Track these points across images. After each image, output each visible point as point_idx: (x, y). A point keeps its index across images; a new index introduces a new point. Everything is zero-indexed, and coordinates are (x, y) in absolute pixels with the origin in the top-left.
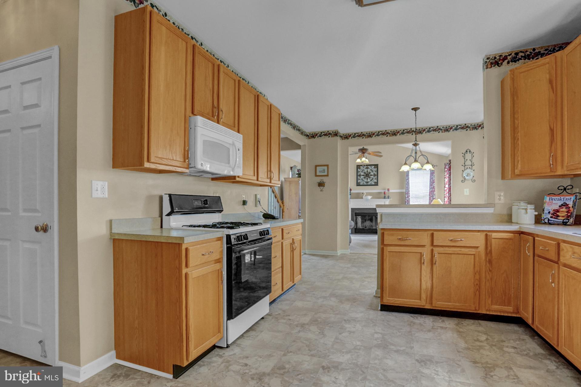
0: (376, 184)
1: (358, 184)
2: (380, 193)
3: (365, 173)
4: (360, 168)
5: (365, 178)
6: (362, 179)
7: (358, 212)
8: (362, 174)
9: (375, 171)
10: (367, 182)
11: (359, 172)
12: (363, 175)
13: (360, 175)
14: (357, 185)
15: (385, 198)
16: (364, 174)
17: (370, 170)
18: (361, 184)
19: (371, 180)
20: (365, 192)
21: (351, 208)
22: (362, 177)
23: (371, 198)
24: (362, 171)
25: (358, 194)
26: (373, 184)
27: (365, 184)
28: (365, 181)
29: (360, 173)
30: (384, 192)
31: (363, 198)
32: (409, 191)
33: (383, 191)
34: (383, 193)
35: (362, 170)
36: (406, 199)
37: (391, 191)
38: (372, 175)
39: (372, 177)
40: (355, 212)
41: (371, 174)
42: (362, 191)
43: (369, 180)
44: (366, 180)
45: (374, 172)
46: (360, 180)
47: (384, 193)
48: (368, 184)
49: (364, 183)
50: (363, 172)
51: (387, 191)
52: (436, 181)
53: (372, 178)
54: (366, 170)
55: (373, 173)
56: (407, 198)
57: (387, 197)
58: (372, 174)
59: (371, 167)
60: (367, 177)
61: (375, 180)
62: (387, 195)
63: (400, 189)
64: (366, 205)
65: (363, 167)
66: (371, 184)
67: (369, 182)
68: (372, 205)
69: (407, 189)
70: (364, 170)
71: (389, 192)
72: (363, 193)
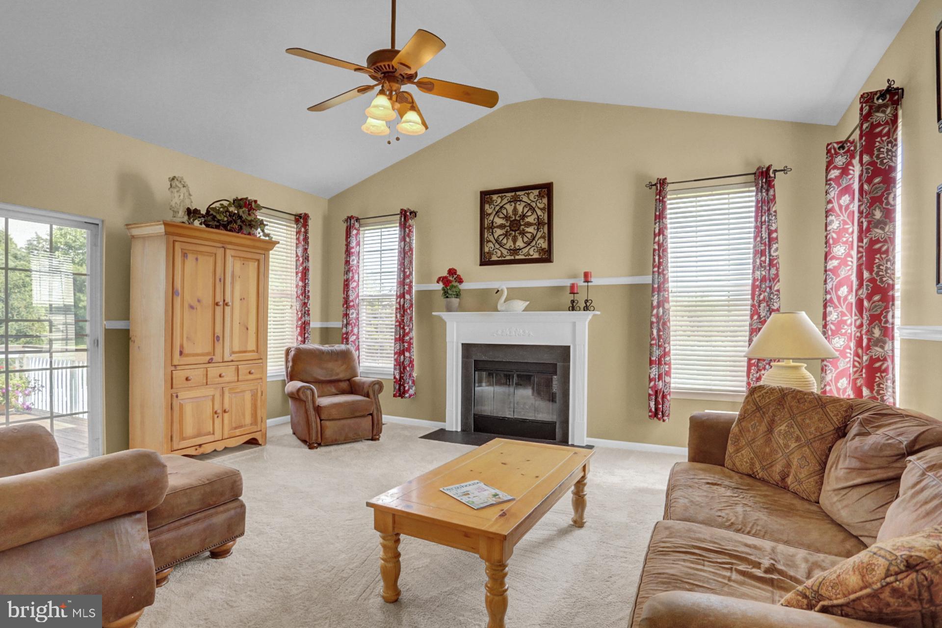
0: (546, 257)
1: (486, 261)
3: (506, 218)
4: (490, 202)
5: (506, 235)
6: (497, 242)
7: (484, 358)
8: (499, 221)
9: (541, 209)
10: (515, 251)
11: (490, 214)
12: (501, 226)
13: (492, 227)
14: (483, 263)
15: (574, 309)
16: (503, 222)
17: (523, 204)
18: (494, 258)
19: (528, 244)
20: (504, 286)
21: (462, 344)
22: (498, 232)
23: (526, 309)
24: (497, 213)
25: (484, 293)
26: (536, 256)
27: (508, 258)
28: (507, 246)
29: (491, 218)
30: (573, 287)
31: (499, 308)
32: (666, 281)
33: (568, 283)
34: (568, 291)
35: (497, 209)
36: (655, 312)
37: (595, 281)
38: (529, 224)
39: (531, 229)
40: (475, 358)
41: (527, 220)
42: (495, 285)
43: (520, 243)
44: (510, 244)
45: (539, 212)
46: (491, 245)
47: (574, 290)
48: (517, 257)
49: (505, 252)
50: (501, 215)
52: (782, 235)
53: (529, 235)
54: (510, 208)
55: (535, 216)
56: (658, 306)
57: (583, 305)
58: (531, 219)
59: (528, 194)
60: (513, 231)
61: (542, 243)
62: (581, 298)
63: (632, 275)
64: (508, 333)
65: (501, 197)
66: (527, 257)
67: (521, 249)
68: (531, 334)
69: (659, 273)
70: (505, 208)
71: (590, 284)
72: (498, 291)
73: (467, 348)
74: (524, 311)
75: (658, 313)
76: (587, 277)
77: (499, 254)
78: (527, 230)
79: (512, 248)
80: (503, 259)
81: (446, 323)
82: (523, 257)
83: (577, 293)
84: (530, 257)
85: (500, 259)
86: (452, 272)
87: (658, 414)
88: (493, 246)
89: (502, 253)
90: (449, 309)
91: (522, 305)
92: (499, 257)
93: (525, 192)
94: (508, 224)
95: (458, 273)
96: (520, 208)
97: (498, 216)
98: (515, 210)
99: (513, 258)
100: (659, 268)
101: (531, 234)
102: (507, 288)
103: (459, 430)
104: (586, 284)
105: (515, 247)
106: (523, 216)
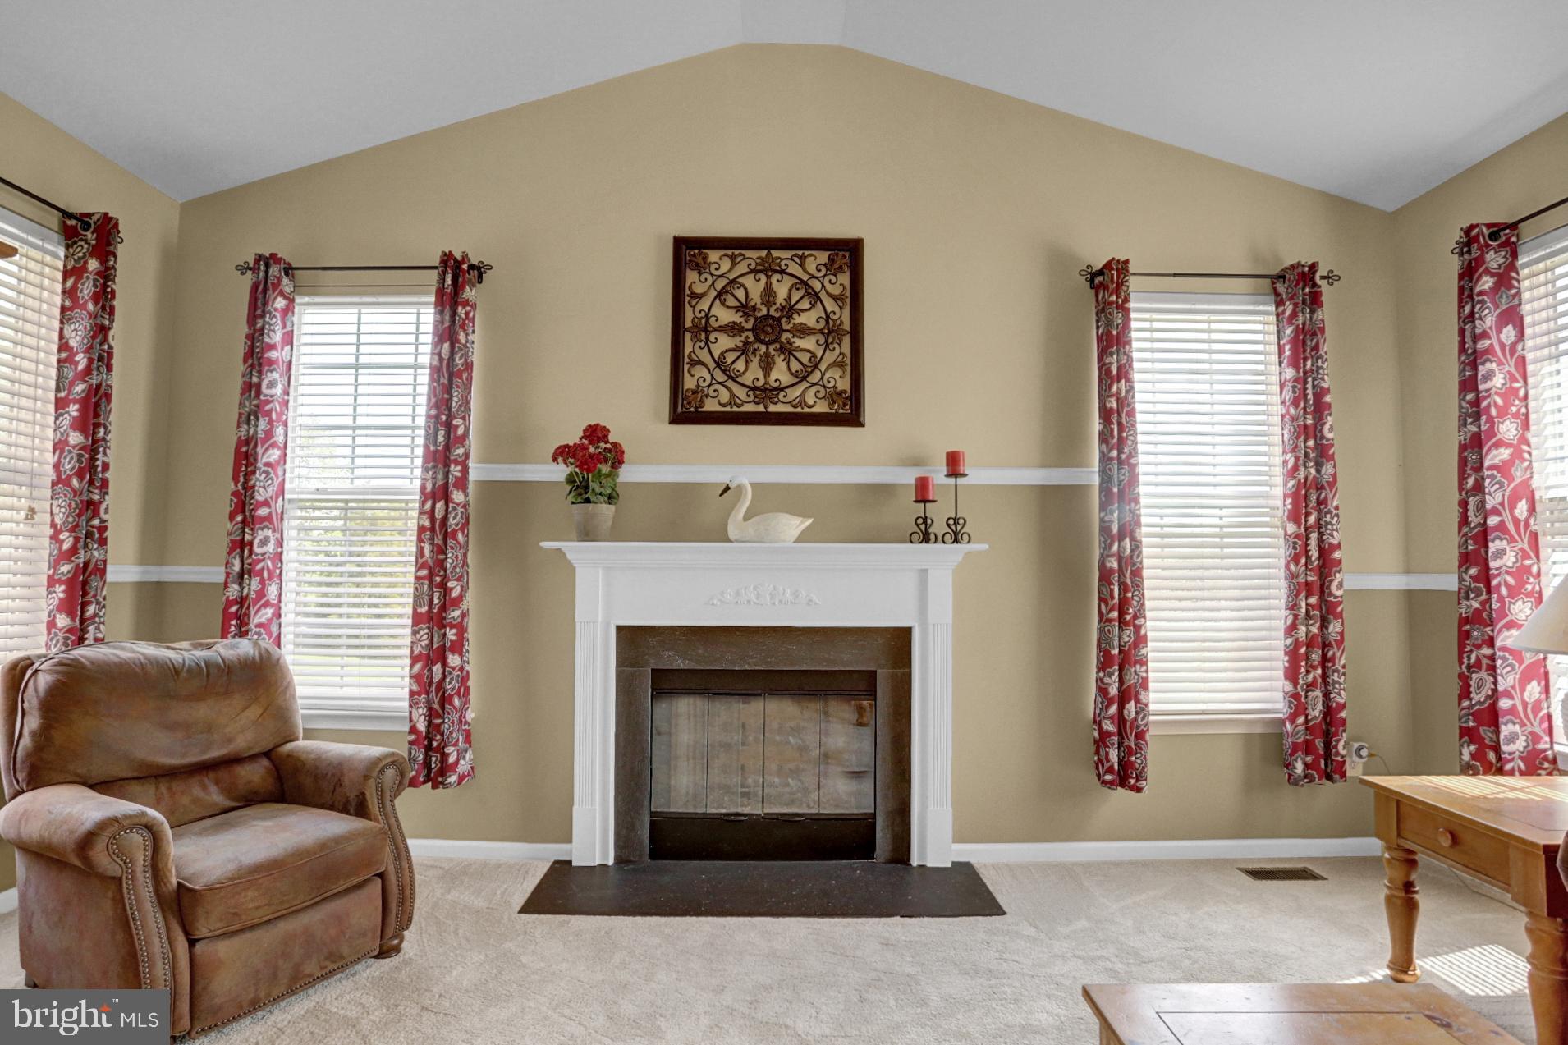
0: (847, 411)
1: (686, 411)
2: (880, 492)
3: (746, 309)
4: (701, 267)
5: (744, 350)
6: (718, 365)
7: (681, 664)
8: (724, 315)
9: (835, 298)
10: (766, 393)
11: (700, 296)
12: (731, 329)
13: (703, 329)
14: (677, 418)
15: (926, 538)
16: (737, 318)
17: (788, 282)
18: (711, 406)
19: (801, 377)
20: (744, 477)
21: (619, 628)
22: (723, 342)
23: (802, 538)
24: (719, 294)
25: (684, 493)
26: (821, 408)
27: (749, 408)
28: (748, 379)
29: (704, 305)
30: (922, 485)
31: (732, 532)
32: (1135, 479)
33: (906, 476)
34: (911, 495)
35: (720, 284)
36: (1115, 547)
37: (976, 475)
38: (804, 331)
39: (808, 343)
40: (653, 664)
41: (799, 319)
42: (718, 475)
43: (780, 374)
44: (753, 374)
45: (830, 305)
46: (700, 371)
47: (922, 493)
48: (772, 408)
49: (741, 393)
50: (731, 302)
51: (939, 476)
53: (805, 358)
54: (755, 287)
55: (818, 312)
56: (1121, 538)
57: (945, 528)
58: (809, 319)
59: (803, 258)
60: (762, 342)
61: (837, 377)
62: (939, 514)
63: (1043, 466)
64: (753, 598)
65: (733, 258)
66: (799, 410)
67: (782, 389)
68: (815, 599)
69: (1120, 462)
70: (742, 285)
71: (960, 481)
72: (727, 488)
73: (632, 639)
74: (797, 541)
75: (1121, 550)
76: (954, 463)
77: (725, 396)
78: (798, 343)
79: (760, 383)
80: (735, 409)
81: (574, 569)
82: (789, 409)
83: (934, 501)
84: (806, 410)
85: (728, 409)
86: (596, 433)
87: (1127, 776)
88: (708, 377)
89: (733, 395)
90: (587, 533)
91: (792, 526)
92: (724, 405)
93: (794, 252)
94: (749, 326)
95: (612, 438)
96: (782, 290)
97: (723, 303)
98: (768, 294)
99: (761, 408)
100: (1120, 452)
101: (809, 355)
102: (752, 484)
103: (611, 862)
104: (952, 481)
105: (766, 383)
106: (790, 310)
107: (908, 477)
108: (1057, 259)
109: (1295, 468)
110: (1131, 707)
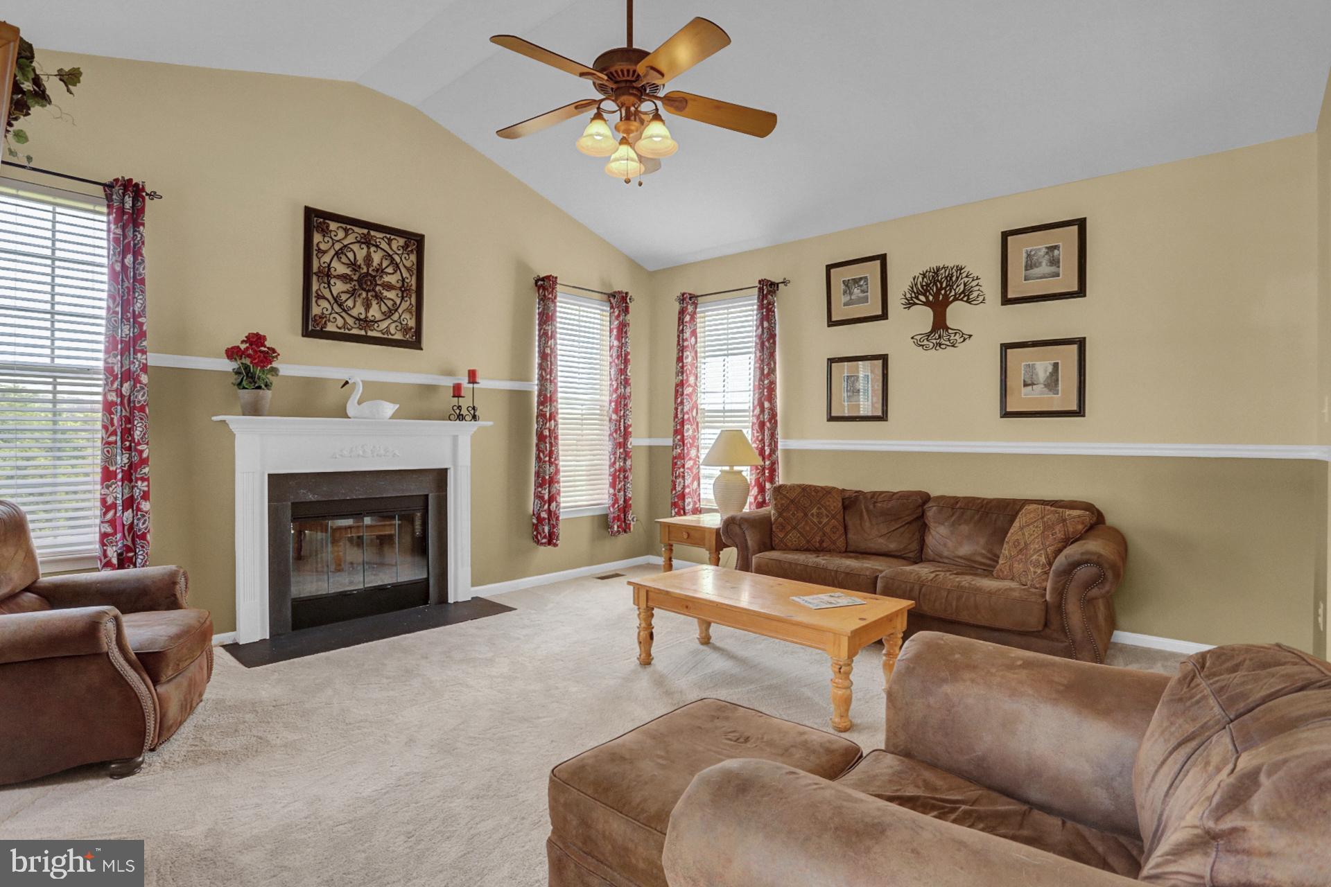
0: (413, 340)
1: (312, 328)
2: (430, 389)
3: (354, 265)
4: (325, 231)
5: (353, 293)
6: (336, 301)
7: (311, 498)
8: (338, 268)
9: (407, 269)
10: (365, 323)
11: (322, 252)
12: (344, 278)
14: (307, 333)
15: (461, 417)
16: (348, 271)
17: (381, 254)
18: (331, 328)
19: (388, 314)
21: (270, 476)
22: (339, 286)
24: (337, 253)
25: (311, 386)
26: (398, 336)
27: (354, 331)
28: (354, 312)
29: (325, 258)
30: (456, 388)
31: (350, 412)
33: (446, 382)
34: (450, 393)
35: (338, 246)
36: (548, 425)
37: (483, 383)
38: (389, 287)
39: (391, 294)
40: (292, 498)
41: (387, 279)
42: (340, 374)
43: (375, 312)
44: (359, 310)
45: (404, 272)
46: (324, 304)
47: (457, 391)
48: (370, 333)
49: (350, 321)
50: (344, 259)
51: (464, 383)
53: (390, 303)
54: (360, 253)
55: (397, 277)
56: (548, 420)
58: (393, 279)
59: (390, 240)
60: (364, 290)
61: (408, 318)
63: (512, 380)
64: (361, 453)
65: (346, 230)
66: (386, 336)
67: (376, 322)
68: (397, 453)
69: (551, 381)
70: (352, 250)
71: (475, 385)
72: (347, 383)
73: (279, 484)
74: (390, 418)
75: (550, 425)
76: (472, 376)
77: (340, 322)
78: (385, 293)
79: (363, 317)
80: (347, 331)
81: (235, 435)
82: (379, 335)
83: (464, 397)
84: (390, 337)
85: (342, 331)
86: (256, 340)
87: (551, 540)
88: (330, 309)
89: (345, 322)
90: (254, 410)
91: (389, 409)
92: (340, 328)
93: (384, 235)
94: (355, 278)
95: (267, 344)
96: (376, 258)
97: (339, 259)
98: (368, 259)
99: (363, 333)
100: (551, 376)
101: (392, 302)
102: (362, 381)
103: (268, 638)
104: (471, 385)
105: (366, 317)
106: (381, 271)
107: (449, 382)
108: (521, 267)
109: (617, 389)
110: (554, 505)
